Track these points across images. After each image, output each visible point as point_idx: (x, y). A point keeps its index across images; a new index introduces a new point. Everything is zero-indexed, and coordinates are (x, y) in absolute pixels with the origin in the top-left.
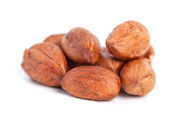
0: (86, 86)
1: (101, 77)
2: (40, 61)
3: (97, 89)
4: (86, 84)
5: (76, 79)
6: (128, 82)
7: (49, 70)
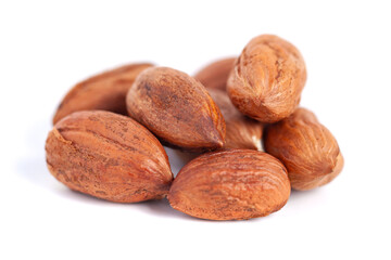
0: (230, 198)
1: (257, 173)
2: (111, 160)
3: (254, 199)
4: (230, 195)
5: (206, 187)
6: (310, 172)
7: (136, 176)
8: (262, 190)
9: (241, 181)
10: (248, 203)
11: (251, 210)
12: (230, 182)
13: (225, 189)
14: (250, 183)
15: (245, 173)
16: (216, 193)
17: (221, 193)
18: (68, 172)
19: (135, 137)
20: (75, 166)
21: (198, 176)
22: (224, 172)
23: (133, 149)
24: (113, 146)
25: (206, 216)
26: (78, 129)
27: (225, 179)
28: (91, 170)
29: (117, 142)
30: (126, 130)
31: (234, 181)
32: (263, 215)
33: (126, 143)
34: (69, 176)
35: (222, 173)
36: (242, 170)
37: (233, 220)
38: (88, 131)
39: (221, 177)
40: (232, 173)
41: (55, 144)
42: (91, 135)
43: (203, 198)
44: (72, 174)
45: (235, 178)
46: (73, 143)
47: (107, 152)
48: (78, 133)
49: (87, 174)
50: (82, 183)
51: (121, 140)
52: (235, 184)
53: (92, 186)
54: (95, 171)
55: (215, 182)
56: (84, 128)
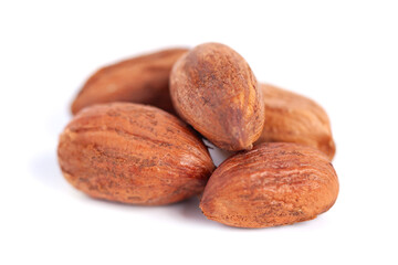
8: (310, 190)
9: (285, 183)
10: (294, 206)
11: (297, 214)
12: (273, 184)
13: (268, 193)
14: (295, 183)
15: (288, 173)
16: (257, 198)
17: (263, 198)
18: (93, 180)
19: (168, 130)
20: (100, 171)
21: (235, 179)
22: (265, 173)
23: (168, 145)
24: (143, 143)
25: (245, 224)
26: (97, 129)
27: (266, 181)
28: (122, 175)
29: (147, 138)
30: (155, 123)
31: (277, 182)
32: (311, 218)
33: (159, 138)
34: (94, 184)
35: (262, 174)
36: (285, 168)
37: (277, 226)
38: (109, 129)
39: (262, 179)
40: (274, 174)
41: (72, 148)
42: (115, 135)
43: (243, 204)
44: (98, 181)
45: (277, 178)
46: (96, 146)
47: (138, 151)
48: (99, 133)
49: (117, 180)
50: (111, 190)
51: (151, 135)
52: (278, 186)
53: (123, 192)
54: (127, 175)
55: (256, 186)
56: (104, 127)
